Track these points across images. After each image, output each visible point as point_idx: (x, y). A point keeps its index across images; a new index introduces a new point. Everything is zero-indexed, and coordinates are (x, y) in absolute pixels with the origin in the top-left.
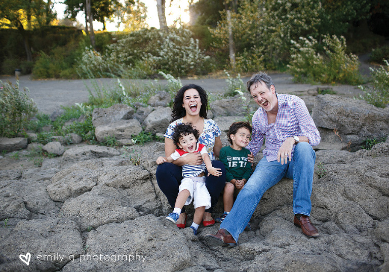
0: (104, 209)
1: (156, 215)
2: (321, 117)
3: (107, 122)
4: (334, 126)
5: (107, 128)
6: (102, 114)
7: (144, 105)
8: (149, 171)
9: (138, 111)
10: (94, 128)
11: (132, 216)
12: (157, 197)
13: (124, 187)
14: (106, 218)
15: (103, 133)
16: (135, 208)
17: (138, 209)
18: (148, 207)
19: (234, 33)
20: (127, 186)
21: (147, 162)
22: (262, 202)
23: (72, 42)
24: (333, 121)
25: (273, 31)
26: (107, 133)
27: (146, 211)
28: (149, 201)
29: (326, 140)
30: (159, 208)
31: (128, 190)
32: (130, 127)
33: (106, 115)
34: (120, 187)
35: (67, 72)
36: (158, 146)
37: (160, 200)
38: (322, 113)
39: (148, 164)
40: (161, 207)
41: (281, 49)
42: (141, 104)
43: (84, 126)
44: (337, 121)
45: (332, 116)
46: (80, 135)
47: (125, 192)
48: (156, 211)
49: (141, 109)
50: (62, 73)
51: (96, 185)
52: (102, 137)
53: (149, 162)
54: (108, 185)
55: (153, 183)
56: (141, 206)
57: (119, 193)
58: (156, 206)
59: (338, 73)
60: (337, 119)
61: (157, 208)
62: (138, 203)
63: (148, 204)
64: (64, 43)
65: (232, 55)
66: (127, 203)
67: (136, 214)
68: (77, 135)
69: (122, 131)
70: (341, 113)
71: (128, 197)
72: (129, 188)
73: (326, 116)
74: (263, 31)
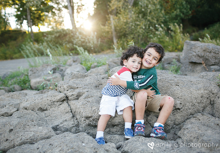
0: (18, 130)
1: (73, 133)
2: (190, 55)
3: (39, 76)
4: (201, 61)
5: (38, 80)
6: (35, 71)
7: (63, 65)
8: (65, 94)
9: (60, 69)
10: (30, 81)
11: (47, 136)
12: (73, 116)
13: (42, 110)
14: (19, 139)
15: (36, 83)
16: (53, 128)
17: (55, 129)
18: (65, 126)
19: (115, 27)
20: (45, 109)
21: (63, 87)
22: (175, 112)
23: (20, 38)
24: (200, 57)
25: (138, 25)
26: (39, 83)
27: (63, 130)
28: (66, 120)
29: (195, 71)
30: (75, 126)
31: (46, 112)
32: (54, 78)
33: (37, 72)
34: (38, 110)
35: (17, 55)
36: (73, 75)
37: (77, 119)
38: (191, 52)
39: (64, 89)
40: (78, 125)
41: (143, 36)
42: (62, 65)
43: (23, 80)
44: (203, 56)
45: (199, 54)
46: (21, 86)
47: (43, 114)
48: (73, 130)
49: (61, 68)
50: (14, 56)
51: (18, 110)
52: (35, 86)
53: (65, 86)
54: (26, 109)
55: (69, 104)
56: (58, 125)
57: (36, 115)
58: (73, 124)
59: (178, 45)
60: (203, 55)
61: (74, 126)
62: (56, 123)
63: (65, 123)
64: (15, 39)
65: (115, 41)
66: (45, 124)
67: (53, 133)
68: (18, 86)
69: (49, 81)
70: (205, 50)
71: (46, 118)
72: (46, 110)
73: (194, 54)
74: (132, 25)
